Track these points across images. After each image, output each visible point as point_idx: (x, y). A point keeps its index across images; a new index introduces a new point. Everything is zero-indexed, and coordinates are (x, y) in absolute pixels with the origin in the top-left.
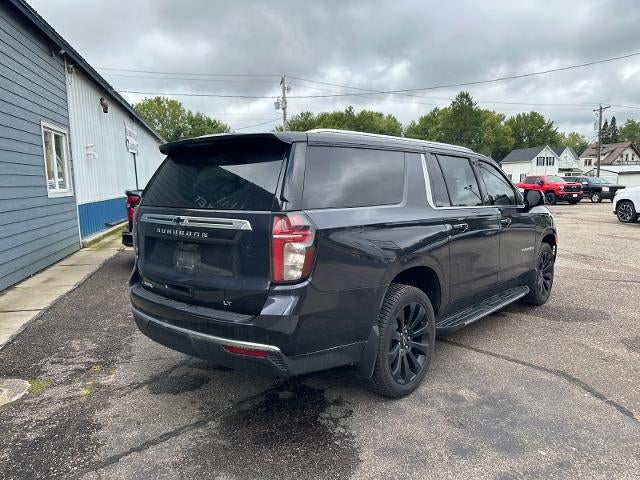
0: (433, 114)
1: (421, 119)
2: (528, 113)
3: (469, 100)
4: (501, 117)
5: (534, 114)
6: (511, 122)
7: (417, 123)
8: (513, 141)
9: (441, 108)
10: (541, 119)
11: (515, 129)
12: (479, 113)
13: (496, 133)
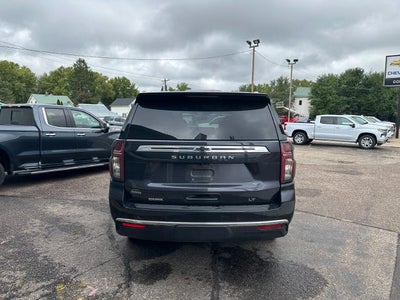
0: (60, 69)
1: (52, 73)
2: (121, 77)
3: (85, 64)
4: (106, 78)
5: (124, 78)
6: (111, 81)
7: (48, 74)
8: (114, 93)
9: (66, 67)
10: (128, 81)
11: (115, 86)
12: (92, 74)
13: (104, 87)
